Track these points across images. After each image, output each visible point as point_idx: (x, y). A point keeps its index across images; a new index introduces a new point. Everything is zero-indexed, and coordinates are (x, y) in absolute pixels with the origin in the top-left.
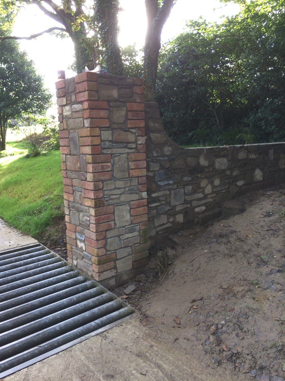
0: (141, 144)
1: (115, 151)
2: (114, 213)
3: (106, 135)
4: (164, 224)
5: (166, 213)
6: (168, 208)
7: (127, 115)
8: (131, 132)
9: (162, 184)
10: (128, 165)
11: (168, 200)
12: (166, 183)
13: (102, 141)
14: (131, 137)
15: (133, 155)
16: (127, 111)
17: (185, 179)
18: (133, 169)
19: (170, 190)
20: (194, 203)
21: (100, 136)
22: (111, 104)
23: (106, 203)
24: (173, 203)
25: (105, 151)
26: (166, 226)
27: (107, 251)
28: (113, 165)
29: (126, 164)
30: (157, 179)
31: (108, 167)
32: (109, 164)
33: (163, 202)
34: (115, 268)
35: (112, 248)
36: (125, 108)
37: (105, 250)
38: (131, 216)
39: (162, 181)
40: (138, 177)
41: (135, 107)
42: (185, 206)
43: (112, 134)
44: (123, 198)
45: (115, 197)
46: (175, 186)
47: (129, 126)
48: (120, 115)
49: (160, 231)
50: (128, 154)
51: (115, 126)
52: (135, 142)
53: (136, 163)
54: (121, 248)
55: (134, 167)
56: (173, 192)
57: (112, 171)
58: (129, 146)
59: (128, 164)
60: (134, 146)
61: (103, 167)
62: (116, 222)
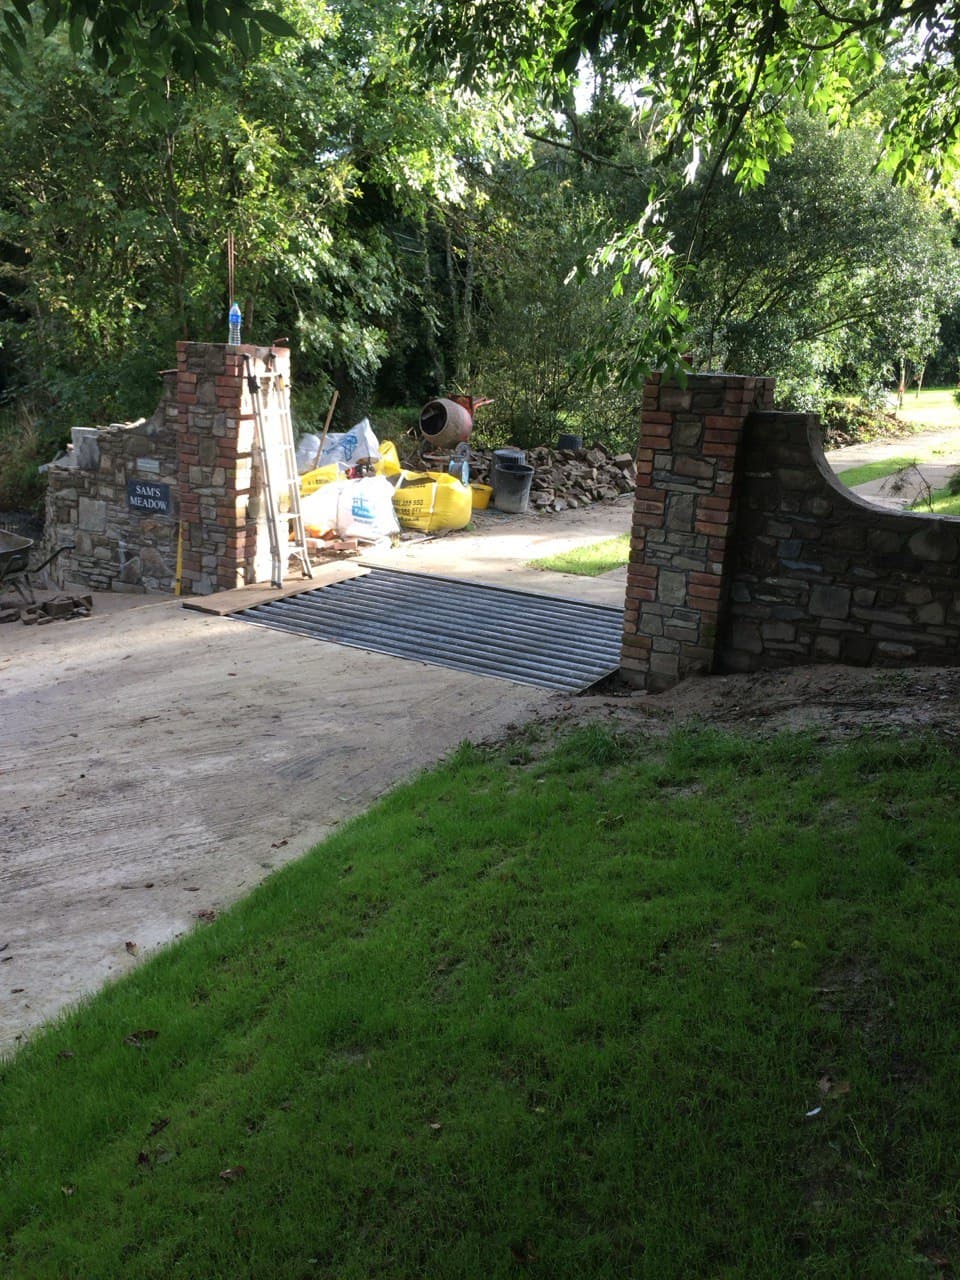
0: (723, 484)
1: (672, 486)
2: (657, 577)
3: (663, 461)
4: (782, 641)
5: (793, 622)
6: (800, 615)
7: (702, 435)
8: (707, 463)
9: (793, 565)
10: (694, 514)
11: (804, 600)
12: (804, 566)
13: (653, 468)
14: (706, 471)
15: (704, 498)
16: (704, 428)
17: (859, 571)
18: (700, 521)
19: (810, 583)
20: (876, 630)
21: (652, 461)
22: (678, 417)
23: (647, 560)
24: (815, 608)
25: (657, 485)
26: (791, 647)
27: (638, 630)
28: (666, 508)
29: (690, 511)
30: (781, 552)
31: (658, 508)
32: (660, 505)
33: (789, 600)
34: (648, 660)
35: (647, 630)
36: (700, 424)
37: (634, 628)
38: (687, 594)
39: (797, 560)
40: (709, 536)
41: (720, 422)
42: (849, 626)
43: (673, 462)
44: (677, 561)
45: (662, 555)
46: (828, 579)
47: (704, 452)
48: (690, 433)
49: (775, 650)
50: (696, 496)
51: (679, 450)
52: (713, 478)
53: (708, 512)
54: (663, 636)
55: (703, 519)
56: (817, 588)
57: (665, 514)
58: (700, 483)
59: (694, 511)
60: (708, 484)
61: (649, 506)
62: (660, 594)
